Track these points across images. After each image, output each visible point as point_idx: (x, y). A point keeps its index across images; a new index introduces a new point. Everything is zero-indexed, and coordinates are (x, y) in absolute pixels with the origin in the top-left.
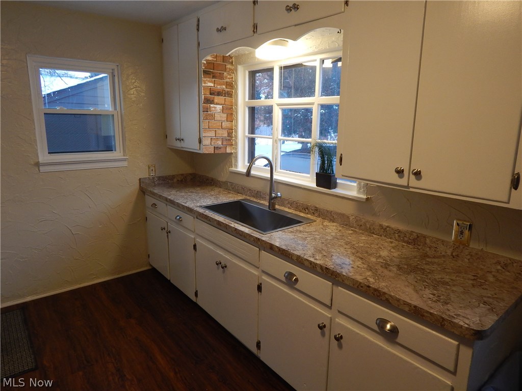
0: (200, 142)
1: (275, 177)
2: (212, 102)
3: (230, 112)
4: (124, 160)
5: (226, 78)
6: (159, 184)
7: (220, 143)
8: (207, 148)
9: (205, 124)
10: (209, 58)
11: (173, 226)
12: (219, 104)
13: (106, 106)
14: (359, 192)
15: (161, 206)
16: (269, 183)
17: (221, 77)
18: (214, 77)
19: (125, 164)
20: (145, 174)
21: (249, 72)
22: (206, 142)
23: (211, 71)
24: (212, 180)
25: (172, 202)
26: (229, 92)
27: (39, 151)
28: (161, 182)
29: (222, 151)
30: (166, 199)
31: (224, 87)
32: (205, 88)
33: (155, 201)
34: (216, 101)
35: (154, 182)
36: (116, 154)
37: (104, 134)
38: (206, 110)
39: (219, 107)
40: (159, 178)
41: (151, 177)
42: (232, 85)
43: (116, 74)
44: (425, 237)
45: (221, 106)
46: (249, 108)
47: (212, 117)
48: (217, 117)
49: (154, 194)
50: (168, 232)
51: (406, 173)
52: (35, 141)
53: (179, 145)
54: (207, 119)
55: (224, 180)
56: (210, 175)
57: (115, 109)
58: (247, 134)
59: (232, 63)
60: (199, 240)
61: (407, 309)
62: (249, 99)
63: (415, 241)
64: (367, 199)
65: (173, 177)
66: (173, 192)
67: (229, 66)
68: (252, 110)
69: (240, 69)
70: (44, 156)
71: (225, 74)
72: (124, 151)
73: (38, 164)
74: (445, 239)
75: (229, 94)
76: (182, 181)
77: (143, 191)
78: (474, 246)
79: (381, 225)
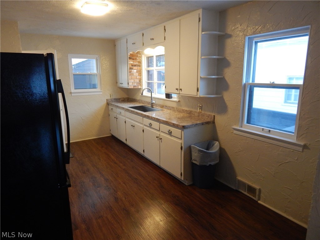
0: (128, 84)
1: (152, 96)
2: (132, 69)
3: (140, 73)
4: (101, 92)
5: (138, 60)
6: (114, 102)
7: (136, 84)
8: (131, 86)
9: (130, 77)
10: (131, 53)
11: (118, 116)
12: (135, 70)
13: (94, 71)
14: (177, 99)
15: (114, 108)
16: (151, 98)
17: (136, 59)
18: (133, 59)
19: (101, 93)
20: (109, 98)
21: (147, 57)
22: (130, 84)
23: (132, 57)
24: (135, 99)
25: (118, 106)
26: (139, 65)
27: (71, 88)
28: (115, 101)
29: (137, 87)
30: (116, 106)
31: (137, 63)
32: (130, 64)
33: (112, 107)
34: (134, 68)
35: (112, 101)
36: (98, 89)
37: (93, 83)
38: (130, 72)
39: (135, 71)
40: (114, 99)
41: (111, 99)
42: (140, 62)
43: (98, 59)
44: (192, 111)
45: (136, 70)
46: (147, 71)
47: (133, 74)
48: (135, 74)
49: (112, 104)
50: (117, 118)
51: (179, 89)
52: (70, 84)
53: (121, 85)
54: (130, 75)
55: (138, 99)
56: (134, 98)
57: (98, 72)
58: (146, 81)
59: (140, 54)
60: (127, 119)
61: (172, 124)
62: (147, 67)
63: (190, 113)
64: (179, 101)
65: (120, 99)
66: (119, 103)
67: (139, 55)
68: (148, 72)
69: (143, 56)
70: (73, 90)
71: (138, 58)
72: (101, 88)
73: (71, 93)
74: (197, 111)
75: (140, 66)
76: (123, 100)
77: (108, 104)
78: (203, 112)
79: (182, 109)
